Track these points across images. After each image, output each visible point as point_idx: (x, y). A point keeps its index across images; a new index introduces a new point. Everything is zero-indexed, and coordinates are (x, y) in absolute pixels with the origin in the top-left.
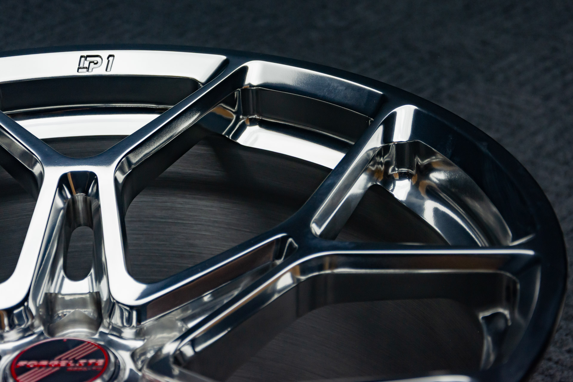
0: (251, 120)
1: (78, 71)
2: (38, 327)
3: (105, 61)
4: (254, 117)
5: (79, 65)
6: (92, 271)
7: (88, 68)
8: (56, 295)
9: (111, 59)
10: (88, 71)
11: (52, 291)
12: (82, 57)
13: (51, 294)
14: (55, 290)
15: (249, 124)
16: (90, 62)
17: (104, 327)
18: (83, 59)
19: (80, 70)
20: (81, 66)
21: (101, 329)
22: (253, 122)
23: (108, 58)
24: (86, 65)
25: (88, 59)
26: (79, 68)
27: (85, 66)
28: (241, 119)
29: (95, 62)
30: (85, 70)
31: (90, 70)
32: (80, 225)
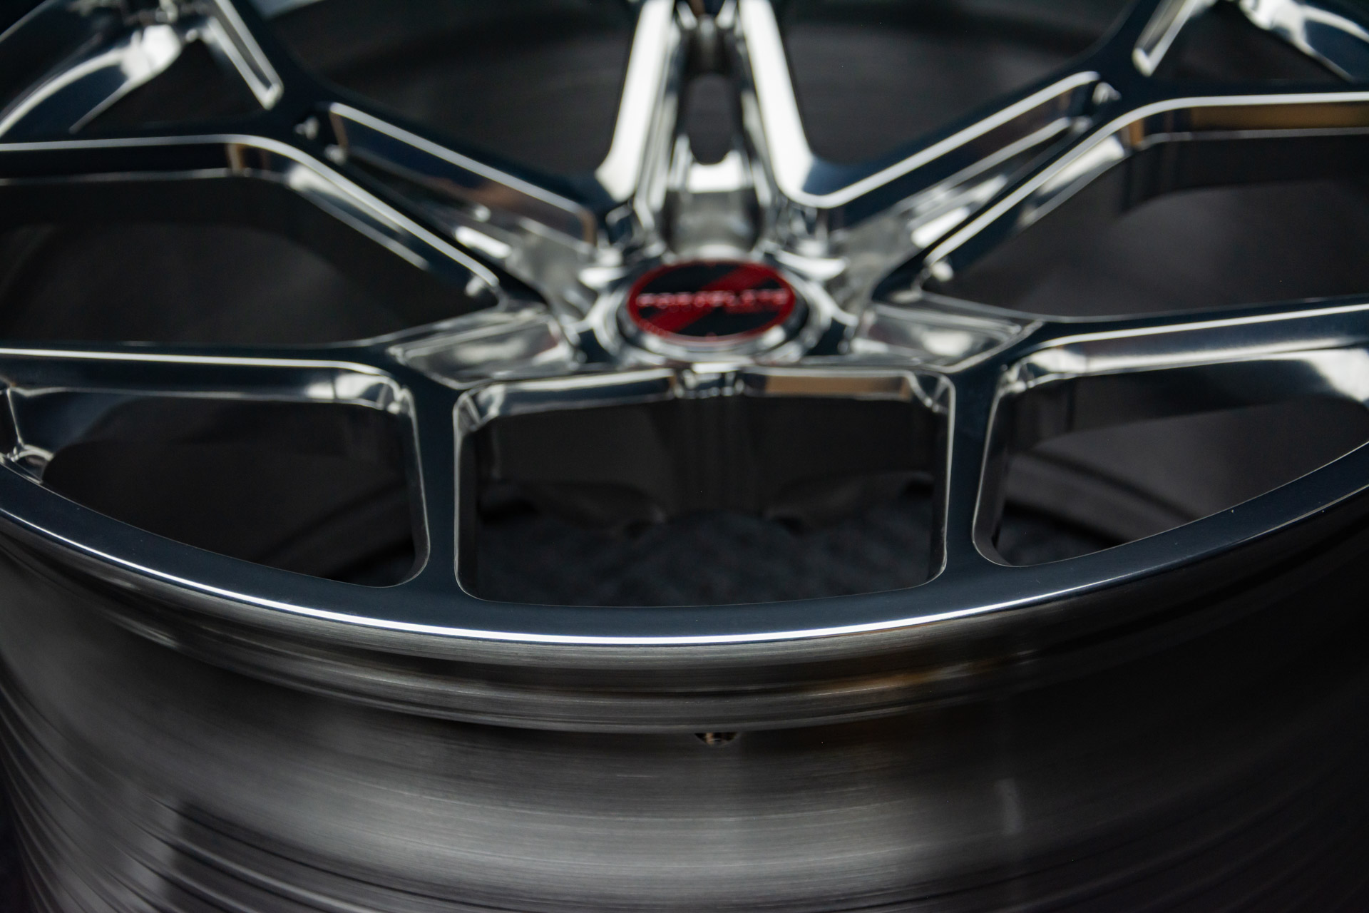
8: (679, 192)
32: (704, 73)
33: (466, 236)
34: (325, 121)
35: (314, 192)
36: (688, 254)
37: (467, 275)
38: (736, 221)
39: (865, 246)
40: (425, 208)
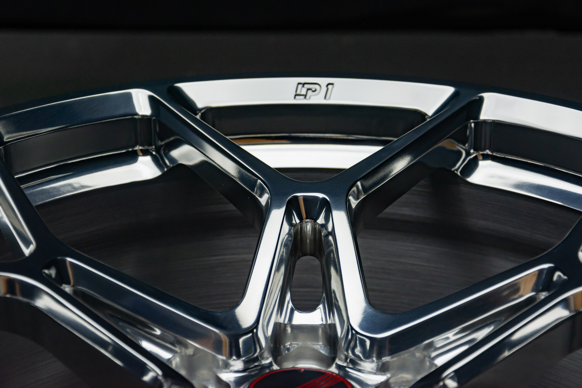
0: (483, 155)
1: (295, 98)
2: (267, 358)
3: (324, 89)
4: (485, 153)
5: (296, 91)
7: (305, 96)
8: (285, 325)
9: (330, 87)
10: (305, 98)
12: (299, 84)
13: (280, 324)
14: (284, 321)
15: (481, 158)
16: (308, 89)
17: (340, 360)
18: (300, 86)
19: (297, 97)
20: (298, 92)
21: (338, 362)
22: (486, 157)
23: (327, 86)
24: (304, 92)
25: (306, 86)
26: (296, 95)
27: (302, 93)
28: (472, 154)
29: (314, 89)
30: (303, 97)
31: (308, 97)
32: (305, 255)
33: (146, 345)
34: (61, 267)
35: (51, 311)
36: (289, 365)
37: (144, 370)
38: (320, 347)
39: (403, 368)
40: (120, 326)
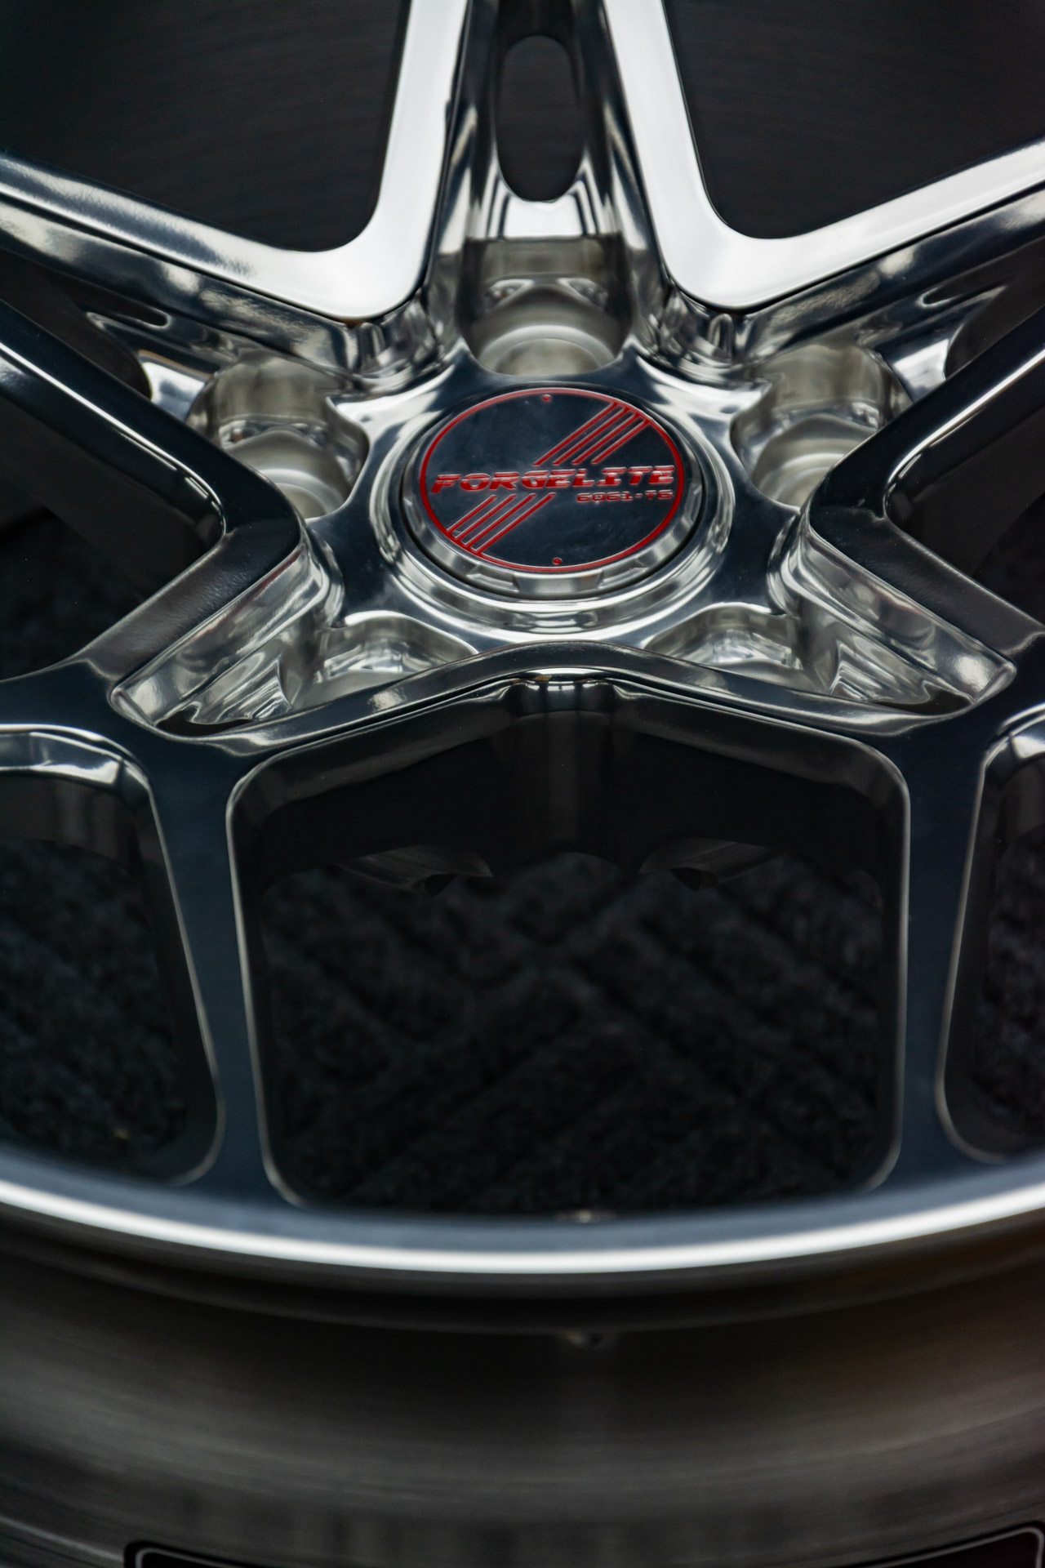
6: (586, 166)
11: (480, 234)
